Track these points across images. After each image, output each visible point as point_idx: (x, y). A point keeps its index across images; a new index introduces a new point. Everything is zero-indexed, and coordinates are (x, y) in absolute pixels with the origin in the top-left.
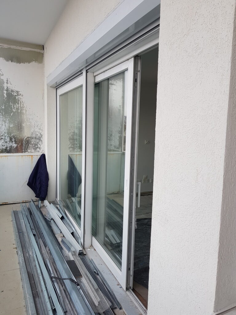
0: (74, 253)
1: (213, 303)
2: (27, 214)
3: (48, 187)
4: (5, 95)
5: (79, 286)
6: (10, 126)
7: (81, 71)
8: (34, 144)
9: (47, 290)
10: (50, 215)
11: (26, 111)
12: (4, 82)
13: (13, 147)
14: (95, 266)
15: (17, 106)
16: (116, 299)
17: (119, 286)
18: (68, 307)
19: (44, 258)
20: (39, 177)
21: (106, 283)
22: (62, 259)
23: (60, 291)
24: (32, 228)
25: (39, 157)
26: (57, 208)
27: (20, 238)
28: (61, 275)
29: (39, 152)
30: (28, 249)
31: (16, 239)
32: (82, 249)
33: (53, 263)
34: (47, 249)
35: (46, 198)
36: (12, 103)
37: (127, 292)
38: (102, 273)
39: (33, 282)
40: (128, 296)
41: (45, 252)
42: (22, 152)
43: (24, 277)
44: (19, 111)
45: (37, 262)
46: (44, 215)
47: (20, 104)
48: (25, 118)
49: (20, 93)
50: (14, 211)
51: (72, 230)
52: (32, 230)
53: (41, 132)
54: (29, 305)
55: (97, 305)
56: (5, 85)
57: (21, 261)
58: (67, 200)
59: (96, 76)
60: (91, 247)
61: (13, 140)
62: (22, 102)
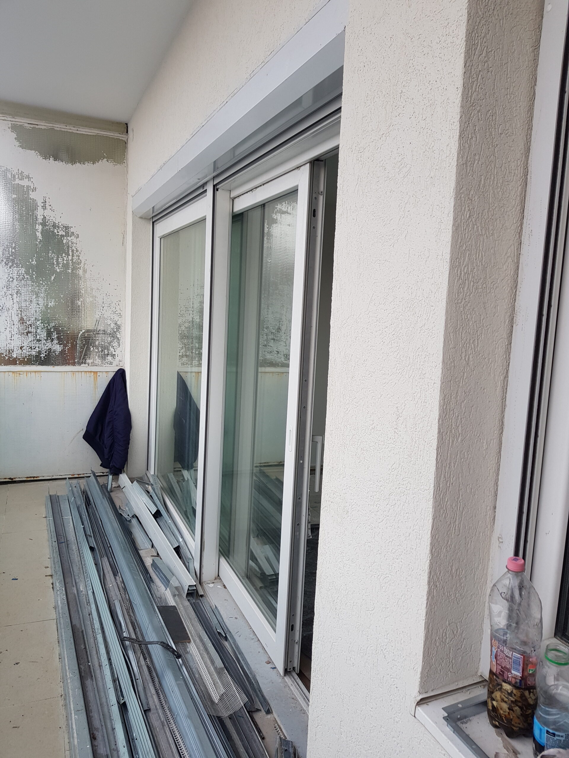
0: (177, 592)
1: (419, 675)
2: (79, 503)
3: (129, 444)
4: (39, 235)
5: (180, 660)
6: (47, 305)
7: (203, 186)
8: (102, 347)
9: (111, 664)
10: (131, 509)
11: (85, 271)
12: (36, 207)
13: (54, 352)
14: (221, 621)
15: (65, 259)
16: (260, 691)
17: (270, 666)
18: (153, 702)
19: (111, 599)
20: (109, 422)
21: (242, 657)
22: (149, 602)
23: (139, 667)
24: (88, 533)
25: (111, 375)
26: (148, 492)
27: (60, 555)
28: (144, 635)
29: (111, 363)
30: (77, 577)
31: (52, 556)
32: (195, 584)
33: (130, 609)
34: (119, 579)
35: (125, 469)
36: (53, 252)
37: (287, 679)
38: (236, 637)
39: (83, 647)
40: (287, 686)
41: (113, 585)
42: (74, 364)
43: (64, 636)
44: (70, 271)
45: (93, 606)
46: (118, 508)
47: (71, 254)
48: (82, 287)
49: (72, 230)
50: (50, 496)
51: (178, 541)
52: (87, 538)
53: (116, 318)
54: (71, 692)
55: (217, 702)
56: (40, 213)
57: (59, 602)
58: (171, 476)
59: (236, 199)
60: (218, 580)
61: (55, 336)
62: (77, 251)
